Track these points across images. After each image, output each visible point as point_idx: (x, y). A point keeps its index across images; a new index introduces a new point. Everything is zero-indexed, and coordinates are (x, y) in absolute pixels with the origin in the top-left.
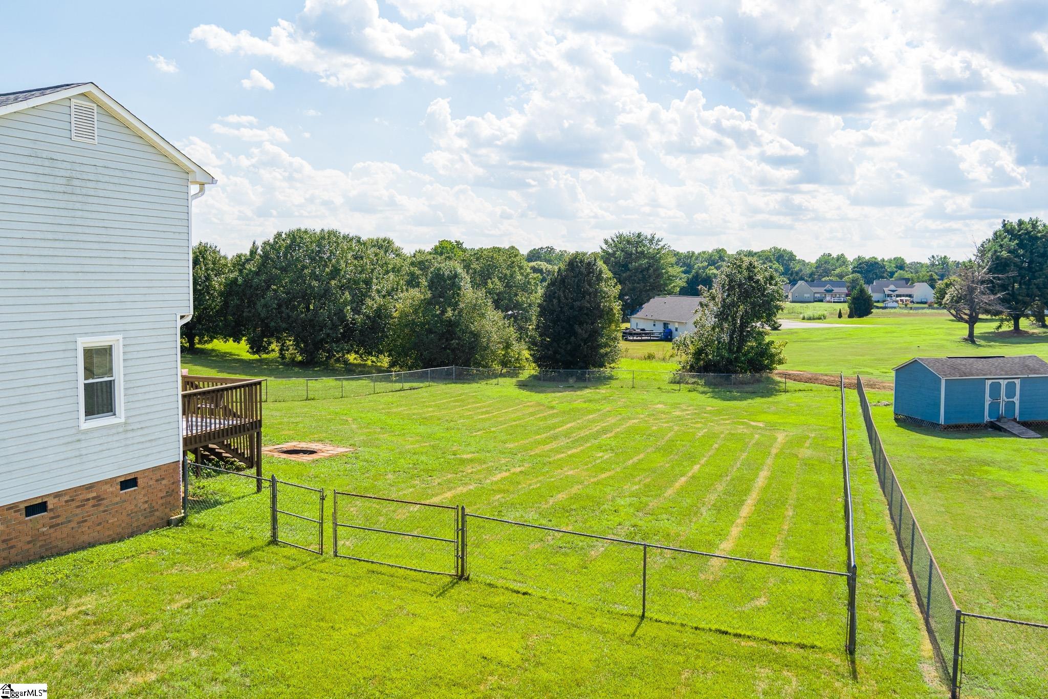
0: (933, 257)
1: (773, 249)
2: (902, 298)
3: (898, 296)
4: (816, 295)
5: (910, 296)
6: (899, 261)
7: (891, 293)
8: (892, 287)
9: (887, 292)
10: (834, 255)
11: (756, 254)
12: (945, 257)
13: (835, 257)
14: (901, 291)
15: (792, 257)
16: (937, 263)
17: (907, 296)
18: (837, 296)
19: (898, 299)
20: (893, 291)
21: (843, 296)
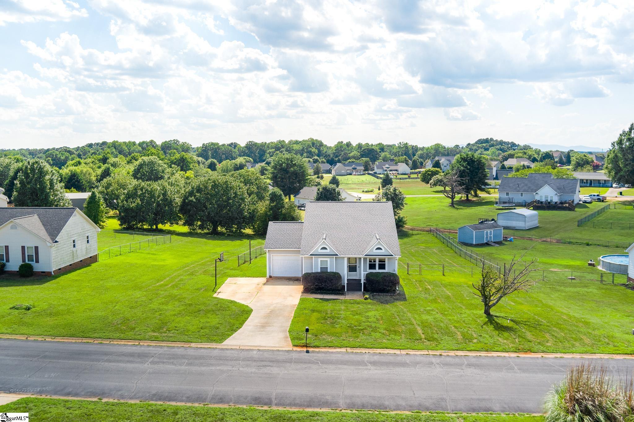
0: (400, 143)
1: (310, 139)
2: (393, 172)
3: (391, 171)
4: (347, 171)
5: (397, 170)
6: (382, 145)
7: (387, 169)
8: (387, 166)
9: (385, 169)
10: (345, 142)
11: (300, 142)
12: (407, 143)
13: (345, 143)
14: (392, 168)
15: (321, 144)
16: (402, 146)
17: (395, 170)
18: (359, 171)
19: (391, 172)
20: (388, 168)
21: (362, 171)
